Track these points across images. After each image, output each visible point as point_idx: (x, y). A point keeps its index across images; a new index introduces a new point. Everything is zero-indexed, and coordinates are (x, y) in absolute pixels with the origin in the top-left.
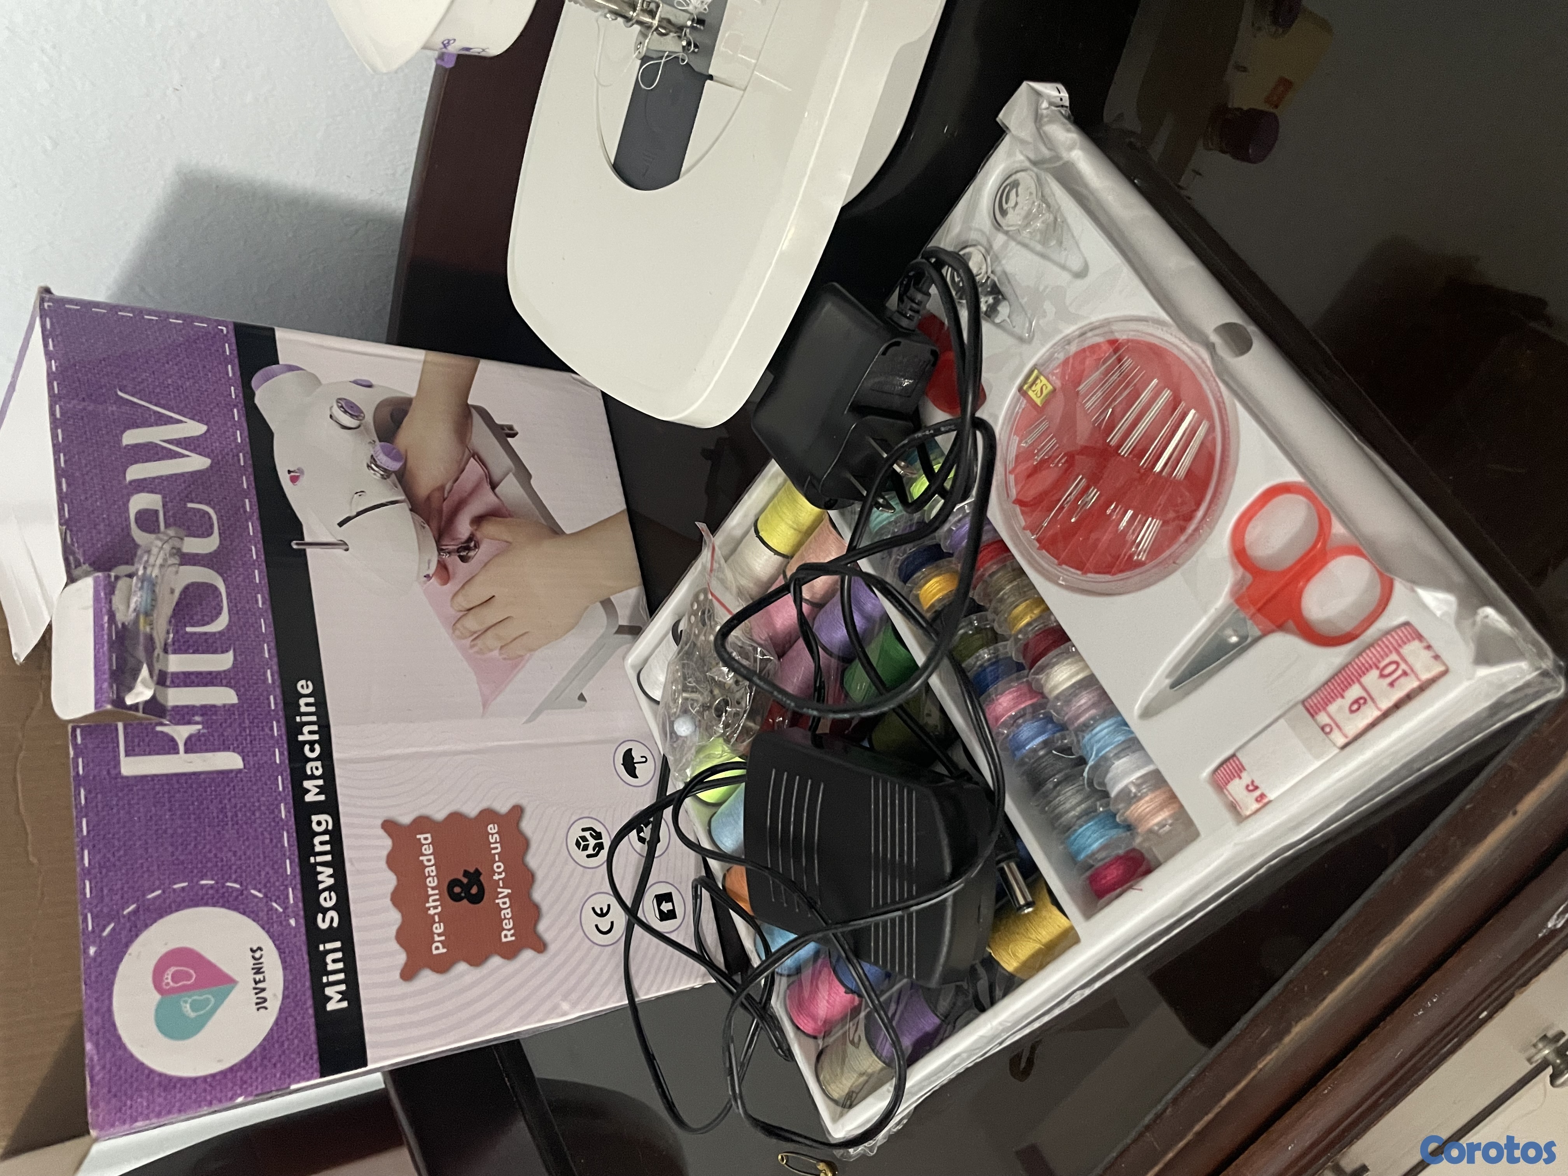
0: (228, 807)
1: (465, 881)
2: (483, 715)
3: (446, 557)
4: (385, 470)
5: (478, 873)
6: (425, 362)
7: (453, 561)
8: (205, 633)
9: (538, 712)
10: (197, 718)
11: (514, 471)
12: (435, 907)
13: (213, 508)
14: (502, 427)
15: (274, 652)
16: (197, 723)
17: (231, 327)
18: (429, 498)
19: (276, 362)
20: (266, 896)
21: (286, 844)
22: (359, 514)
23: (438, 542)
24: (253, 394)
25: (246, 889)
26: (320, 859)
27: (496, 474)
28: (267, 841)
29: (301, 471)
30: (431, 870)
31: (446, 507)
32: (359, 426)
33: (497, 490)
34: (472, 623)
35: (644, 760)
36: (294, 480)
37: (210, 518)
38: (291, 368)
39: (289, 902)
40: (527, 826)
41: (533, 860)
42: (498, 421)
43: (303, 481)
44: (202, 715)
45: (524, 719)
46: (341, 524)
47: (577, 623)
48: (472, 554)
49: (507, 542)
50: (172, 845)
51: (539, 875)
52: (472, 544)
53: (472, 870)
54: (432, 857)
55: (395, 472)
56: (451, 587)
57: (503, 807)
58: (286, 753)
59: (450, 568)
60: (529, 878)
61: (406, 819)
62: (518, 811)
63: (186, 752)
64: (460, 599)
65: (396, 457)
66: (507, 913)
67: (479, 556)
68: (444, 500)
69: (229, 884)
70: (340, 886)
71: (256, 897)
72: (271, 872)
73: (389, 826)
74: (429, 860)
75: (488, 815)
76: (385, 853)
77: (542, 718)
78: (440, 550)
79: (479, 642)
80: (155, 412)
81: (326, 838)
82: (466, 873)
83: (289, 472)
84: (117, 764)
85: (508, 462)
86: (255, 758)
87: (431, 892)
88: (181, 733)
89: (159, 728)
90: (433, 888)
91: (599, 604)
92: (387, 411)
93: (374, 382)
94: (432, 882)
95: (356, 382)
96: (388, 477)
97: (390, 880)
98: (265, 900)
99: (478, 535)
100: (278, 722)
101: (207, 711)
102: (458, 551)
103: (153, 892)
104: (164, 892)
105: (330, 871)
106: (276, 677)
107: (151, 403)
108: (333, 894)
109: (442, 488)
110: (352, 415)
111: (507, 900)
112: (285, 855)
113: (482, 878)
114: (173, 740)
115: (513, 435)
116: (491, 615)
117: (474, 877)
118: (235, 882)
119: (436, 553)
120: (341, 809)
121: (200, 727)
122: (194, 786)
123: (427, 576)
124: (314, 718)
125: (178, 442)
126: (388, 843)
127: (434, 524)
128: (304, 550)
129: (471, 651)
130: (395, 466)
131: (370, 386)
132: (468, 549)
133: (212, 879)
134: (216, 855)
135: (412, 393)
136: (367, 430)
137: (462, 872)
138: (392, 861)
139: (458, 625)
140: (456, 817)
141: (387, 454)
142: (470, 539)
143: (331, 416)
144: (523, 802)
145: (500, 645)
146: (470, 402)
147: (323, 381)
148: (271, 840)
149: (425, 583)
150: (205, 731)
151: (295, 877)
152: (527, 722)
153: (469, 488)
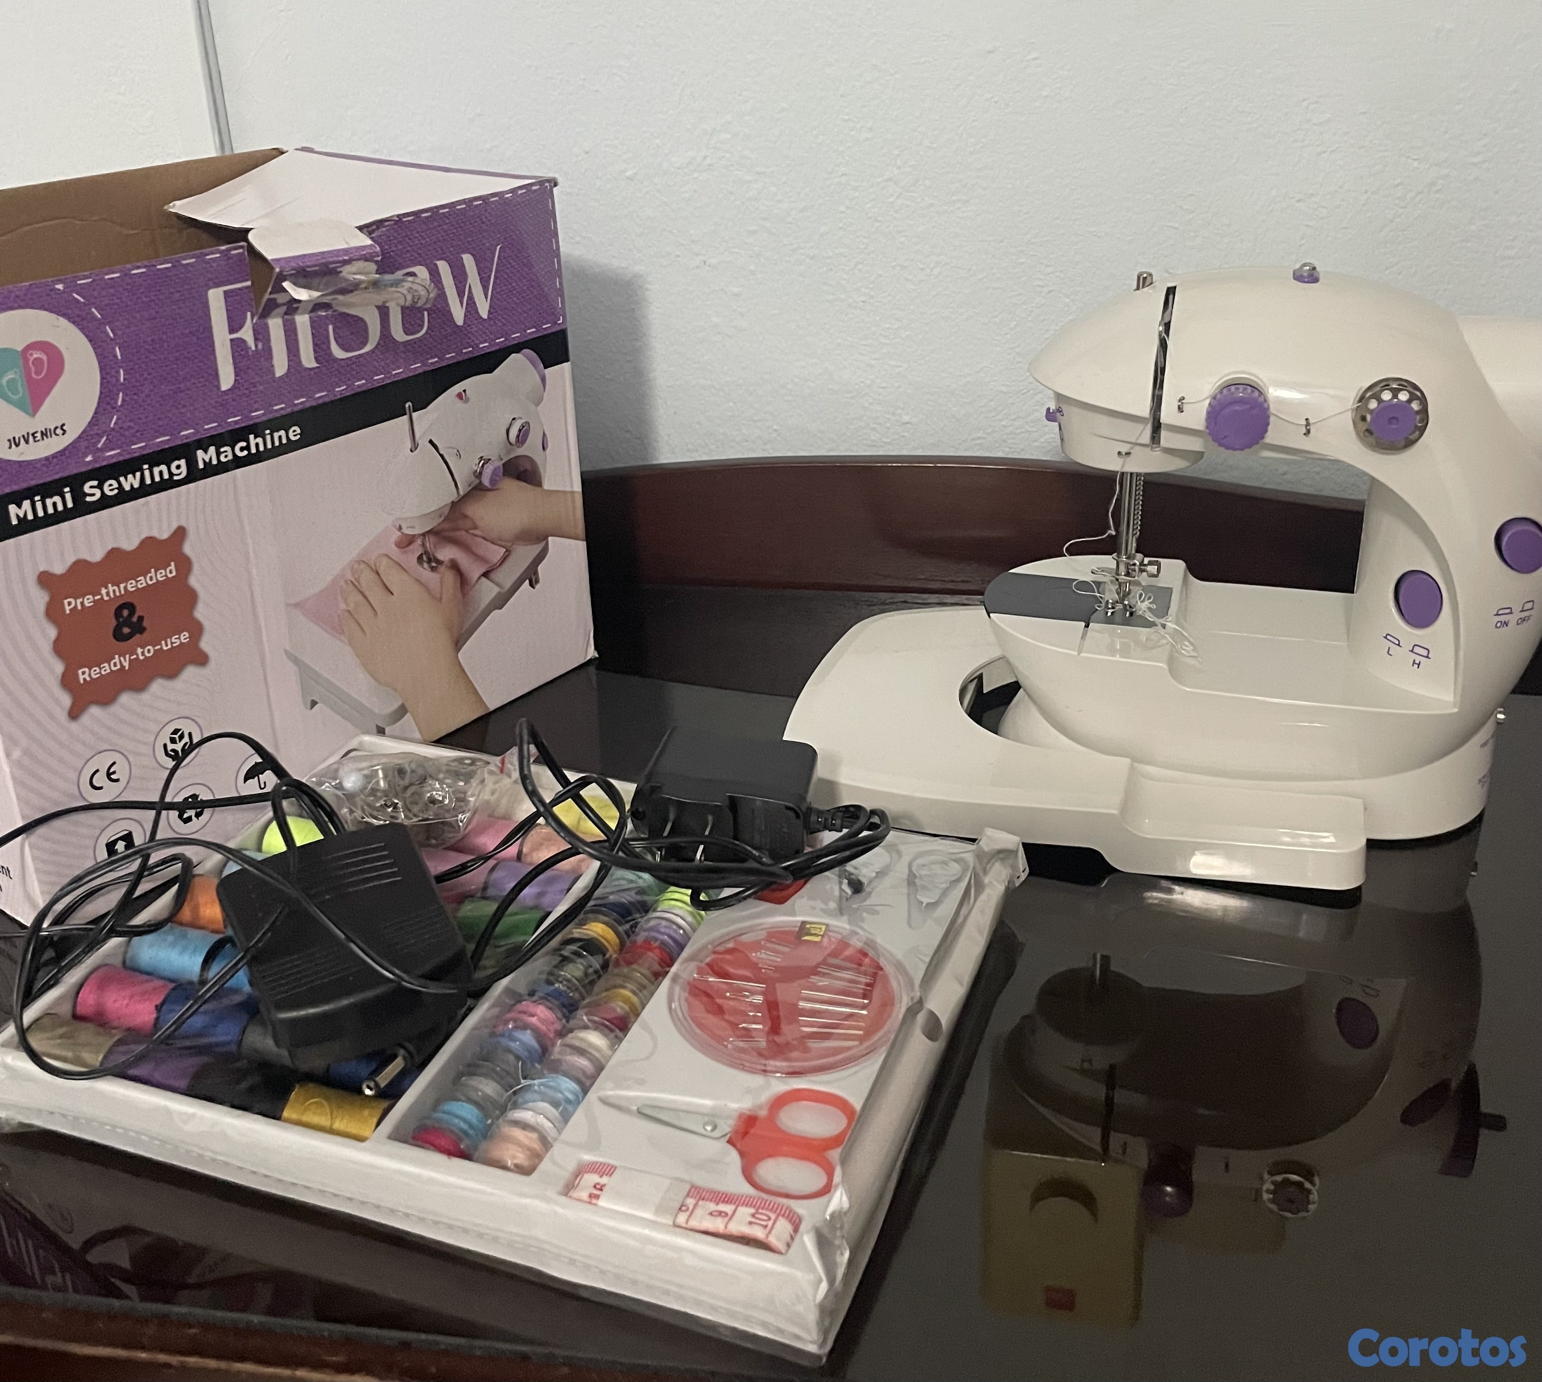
0: (188, 383)
1: (135, 619)
2: (288, 605)
3: (419, 541)
4: (481, 473)
5: (142, 630)
6: (573, 493)
8: (329, 342)
9: (296, 661)
10: (260, 346)
11: (503, 591)
12: (108, 594)
13: (426, 333)
14: (536, 573)
15: (321, 401)
16: (256, 346)
17: (563, 327)
18: (466, 517)
19: (546, 367)
20: (113, 429)
21: (158, 440)
22: (442, 456)
23: (429, 532)
24: (518, 352)
25: (118, 411)
26: (147, 473)
27: (498, 575)
28: (161, 423)
29: (467, 401)
30: (142, 582)
31: (461, 535)
32: (511, 444)
33: (484, 579)
34: (367, 578)
35: (262, 786)
36: (459, 396)
37: (419, 331)
38: (543, 379)
39: (108, 451)
40: (190, 672)
41: (158, 686)
42: (540, 568)
43: (459, 404)
44: (263, 348)
45: (288, 648)
46: (431, 442)
47: (380, 683)
48: (426, 565)
49: (441, 598)
50: (153, 340)
51: (145, 696)
53: (145, 624)
54: (154, 581)
57: (205, 644)
58: (237, 426)
59: (411, 547)
60: (140, 687)
61: (187, 549)
62: (202, 659)
63: (232, 340)
64: (385, 561)
65: (493, 481)
66: (106, 669)
67: (425, 573)
68: (466, 531)
69: (121, 395)
70: (124, 497)
71: (111, 421)
72: (134, 431)
73: (180, 534)
74: (151, 579)
75: (197, 630)
76: (155, 534)
77: (291, 667)
78: (424, 535)
79: (351, 588)
80: (490, 277)
81: (166, 476)
82: (141, 618)
83: (464, 391)
84: (217, 285)
85: (508, 584)
86: (230, 400)
87: (122, 586)
88: (246, 333)
89: (249, 314)
90: (125, 588)
91: (400, 703)
92: (528, 466)
93: (548, 451)
94: (131, 586)
95: (544, 434)
96: (476, 477)
97: (129, 544)
98: (108, 429)
99: (442, 569)
100: (263, 415)
101: (267, 352)
102: (426, 552)
103: (112, 331)
104: (112, 339)
105: (136, 485)
106: (300, 407)
107: (496, 272)
108: (116, 491)
109: (475, 527)
110: (518, 436)
111: (119, 667)
112: (149, 440)
113: (138, 636)
114: (241, 328)
115: (532, 585)
116: (376, 595)
117: (139, 628)
118: (123, 400)
120: (192, 486)
121: (253, 348)
122: (204, 351)
123: (400, 528)
124: (269, 446)
125: (471, 298)
126: (165, 535)
127: (446, 526)
128: (405, 414)
129: (342, 583)
131: (544, 448)
132: (429, 561)
133: (125, 379)
134: (146, 379)
135: (546, 486)
136: (509, 452)
137: (141, 614)
138: (149, 542)
140: (192, 597)
141: (494, 473)
143: (514, 419)
144: (212, 664)
145: (351, 609)
146: (550, 539)
147: (539, 408)
148: (162, 426)
149: (395, 526)
150: (251, 353)
151: (129, 453)
152: (286, 652)
153: (480, 552)
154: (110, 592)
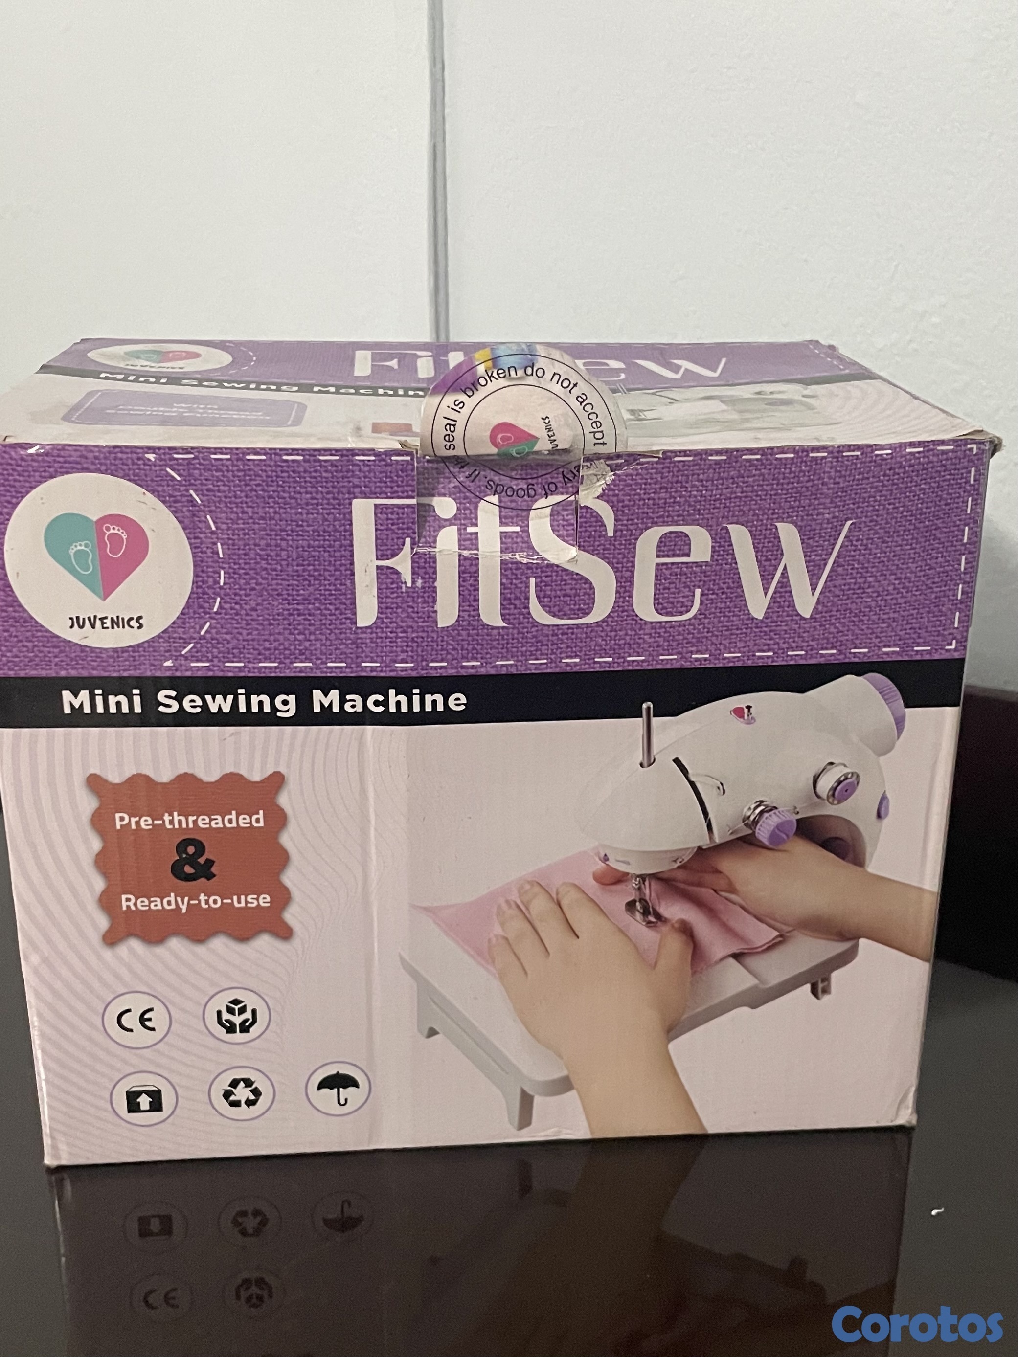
0: (310, 606)
1: (202, 860)
2: (414, 907)
3: (634, 883)
4: (755, 822)
5: (210, 876)
6: (920, 889)
7: (628, 892)
8: (528, 598)
9: (415, 974)
10: (419, 583)
11: (762, 986)
12: (171, 822)
13: (695, 617)
14: (826, 979)
15: (504, 671)
16: (413, 582)
17: (957, 655)
18: (718, 872)
19: (907, 705)
20: (203, 638)
21: (261, 665)
22: (692, 784)
23: (654, 876)
24: (858, 674)
25: (211, 618)
26: (242, 699)
27: (758, 963)
28: (267, 645)
29: (751, 721)
30: (218, 822)
31: (705, 893)
32: (818, 796)
33: (732, 961)
34: (540, 906)
35: (342, 1102)
36: (738, 712)
37: (682, 613)
38: (900, 723)
39: (193, 661)
40: (264, 942)
41: (220, 944)
42: (835, 976)
43: (738, 724)
44: (423, 588)
45: (407, 958)
46: (677, 761)
47: (539, 1041)
48: (638, 916)
49: (656, 964)
50: (268, 545)
51: (200, 949)
52: (652, 919)
53: (214, 870)
54: (234, 825)
55: (754, 833)
56: (592, 886)
57: (290, 916)
58: (374, 674)
59: (618, 887)
60: (199, 937)
61: (283, 800)
62: (285, 933)
63: (378, 567)
64: (574, 895)
65: (773, 836)
66: (157, 904)
67: (636, 925)
68: (715, 891)
69: (218, 599)
70: (206, 719)
71: (202, 628)
72: (230, 646)
73: (277, 781)
74: (230, 821)
75: (283, 897)
76: (244, 772)
77: (407, 979)
78: (643, 877)
79: (514, 912)
80: (825, 562)
81: (267, 709)
82: (210, 863)
83: (749, 707)
84: (366, 496)
85: (775, 978)
86: (368, 641)
87: (191, 819)
88: (403, 563)
89: (408, 541)
90: (195, 822)
91: (565, 1073)
92: (843, 833)
93: (886, 821)
94: (203, 822)
95: (884, 798)
96: (746, 825)
97: (210, 774)
98: (196, 635)
99: (665, 929)
100: (412, 669)
101: (430, 593)
102: (642, 900)
103: (214, 522)
104: (213, 533)
105: (226, 709)
106: (472, 672)
107: (838, 557)
108: (198, 710)
109: (733, 890)
110: (834, 789)
111: (173, 906)
112: (249, 662)
113: (203, 880)
114: (394, 555)
115: (814, 992)
116: (552, 932)
117: (205, 871)
118: (220, 607)
119: (638, 873)
120: (302, 729)
121: (409, 584)
122: (337, 573)
123: (606, 859)
124: (416, 708)
125: (784, 583)
126: (257, 777)
127: (681, 875)
128: (641, 716)
130: (763, 833)
131: (879, 816)
132: (646, 912)
133: (225, 584)
134: (253, 589)
135: (873, 867)
136: (814, 806)
137: (211, 857)
138: (232, 780)
139: (537, 889)
140: (283, 858)
141: (779, 827)
142: (658, 917)
143: (831, 764)
144: (296, 942)
145: (511, 936)
146: (862, 942)
147: (882, 759)
148: (269, 649)
149: (598, 854)
150: (404, 589)
151: (223, 671)
152: (402, 959)
153: (732, 923)
154: (173, 821)
